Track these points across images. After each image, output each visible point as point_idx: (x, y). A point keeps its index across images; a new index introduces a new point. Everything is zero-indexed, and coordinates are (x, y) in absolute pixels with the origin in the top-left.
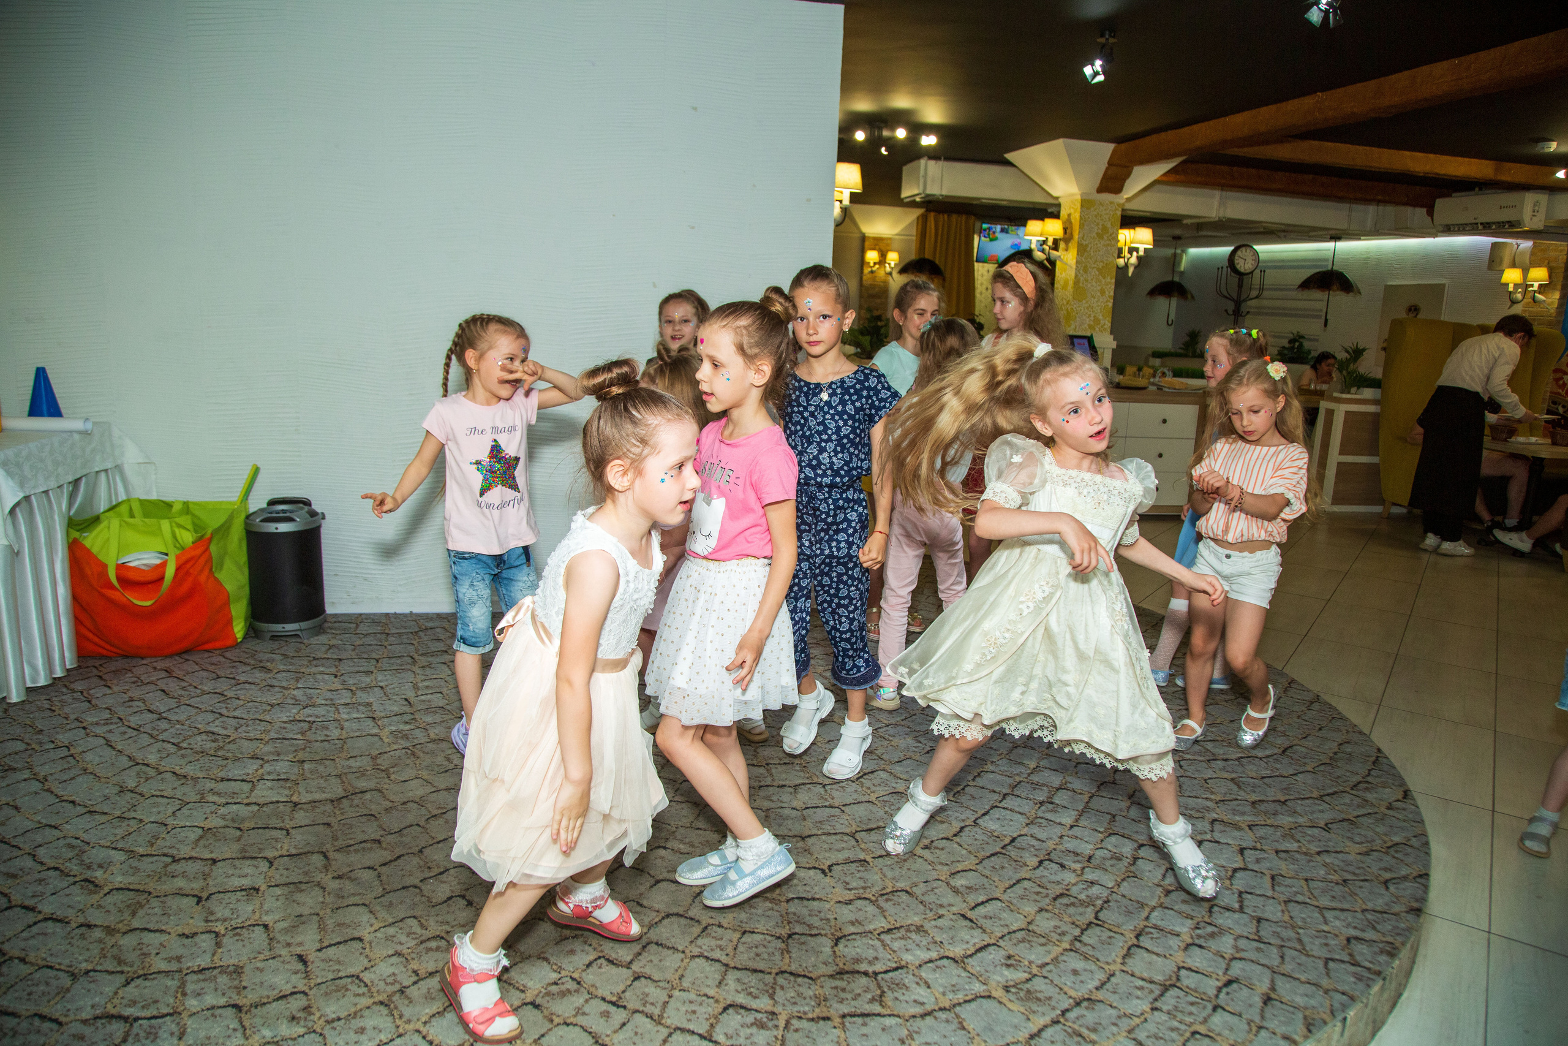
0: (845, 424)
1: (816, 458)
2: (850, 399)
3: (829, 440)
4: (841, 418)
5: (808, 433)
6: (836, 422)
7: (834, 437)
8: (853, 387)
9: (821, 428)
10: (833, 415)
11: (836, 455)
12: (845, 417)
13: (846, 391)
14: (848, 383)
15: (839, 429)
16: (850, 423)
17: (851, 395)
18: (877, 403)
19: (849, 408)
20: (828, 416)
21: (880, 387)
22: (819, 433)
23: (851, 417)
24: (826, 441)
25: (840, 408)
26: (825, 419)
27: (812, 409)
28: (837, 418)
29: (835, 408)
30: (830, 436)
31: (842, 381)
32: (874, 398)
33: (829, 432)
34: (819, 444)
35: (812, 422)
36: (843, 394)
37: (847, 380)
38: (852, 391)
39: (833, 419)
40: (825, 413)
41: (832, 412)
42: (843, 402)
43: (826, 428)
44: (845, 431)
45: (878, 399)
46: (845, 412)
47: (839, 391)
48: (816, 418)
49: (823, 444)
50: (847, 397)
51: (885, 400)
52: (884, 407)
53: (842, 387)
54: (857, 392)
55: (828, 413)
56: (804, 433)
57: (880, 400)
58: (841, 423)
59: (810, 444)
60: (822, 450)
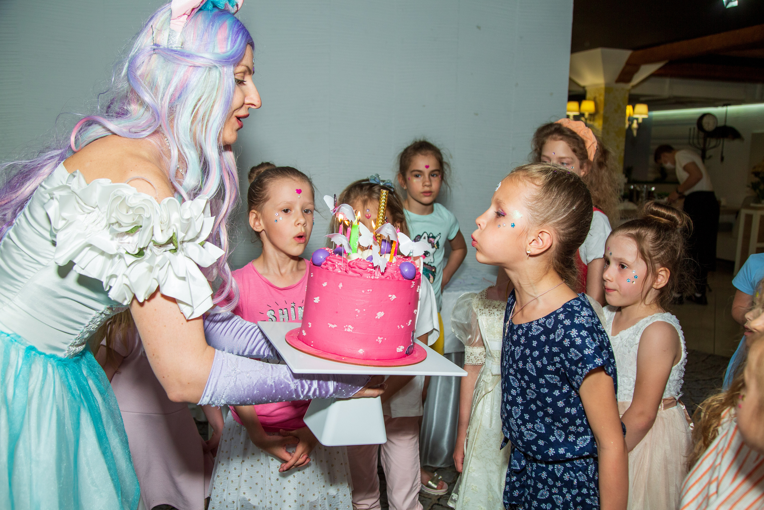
14: (535, 332)
17: (532, 349)
19: (530, 367)
28: (519, 376)
29: (517, 363)
31: (530, 326)
38: (535, 343)
47: (523, 340)
50: (528, 352)
51: (576, 364)
53: (526, 335)
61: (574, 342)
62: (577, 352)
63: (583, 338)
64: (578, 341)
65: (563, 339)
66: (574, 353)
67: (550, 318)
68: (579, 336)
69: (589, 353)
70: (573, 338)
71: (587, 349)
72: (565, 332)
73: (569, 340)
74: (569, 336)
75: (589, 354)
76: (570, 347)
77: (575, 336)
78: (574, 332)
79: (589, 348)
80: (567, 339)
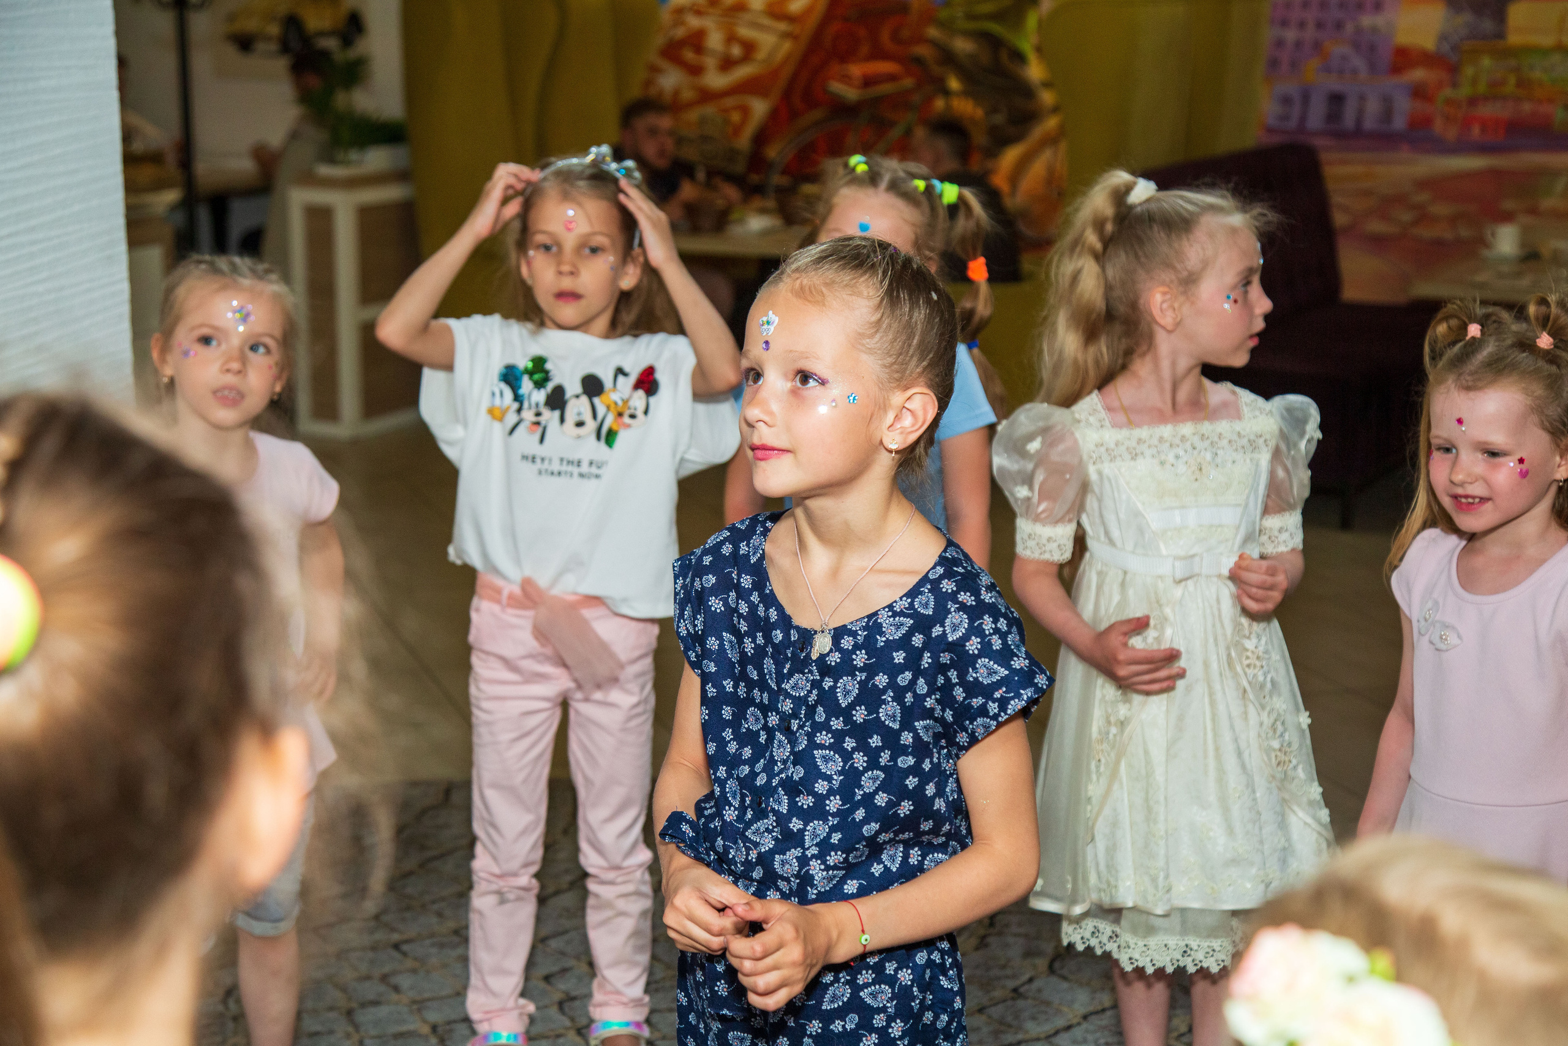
0: (873, 764)
1: (765, 860)
2: (892, 684)
3: (818, 812)
4: (863, 746)
5: (761, 780)
6: (847, 756)
7: (834, 804)
8: (904, 643)
9: (798, 773)
10: (839, 736)
11: (821, 856)
12: (875, 741)
13: (880, 660)
14: (892, 632)
15: (852, 777)
16: (885, 758)
17: (894, 671)
18: (959, 693)
19: (889, 712)
20: (823, 738)
21: (973, 645)
22: (793, 789)
23: (891, 739)
24: (807, 816)
25: (860, 715)
26: (813, 745)
27: (787, 706)
28: (849, 744)
29: (846, 714)
30: (820, 799)
31: (872, 624)
32: (953, 675)
33: (821, 787)
34: (782, 820)
35: (781, 751)
36: (871, 670)
37: (884, 618)
38: (899, 657)
39: (837, 747)
40: (818, 727)
41: (837, 724)
42: (870, 697)
43: (814, 773)
44: (868, 783)
45: (963, 682)
46: (875, 725)
47: (860, 659)
48: (793, 742)
49: (796, 824)
50: (881, 680)
51: (987, 692)
52: (983, 711)
53: (868, 645)
54: (913, 662)
55: (825, 726)
56: (753, 775)
57: (974, 689)
58: (860, 760)
59: (761, 814)
60: (789, 840)
61: (990, 644)
62: (996, 666)
63: (1003, 636)
64: (997, 643)
65: (966, 638)
66: (986, 671)
67: (921, 593)
68: (997, 631)
69: (1022, 665)
70: (987, 636)
71: (1015, 659)
72: (971, 620)
73: (979, 640)
74: (979, 632)
75: (1022, 668)
76: (979, 656)
77: (991, 631)
78: (988, 624)
79: (1018, 657)
80: (976, 637)
